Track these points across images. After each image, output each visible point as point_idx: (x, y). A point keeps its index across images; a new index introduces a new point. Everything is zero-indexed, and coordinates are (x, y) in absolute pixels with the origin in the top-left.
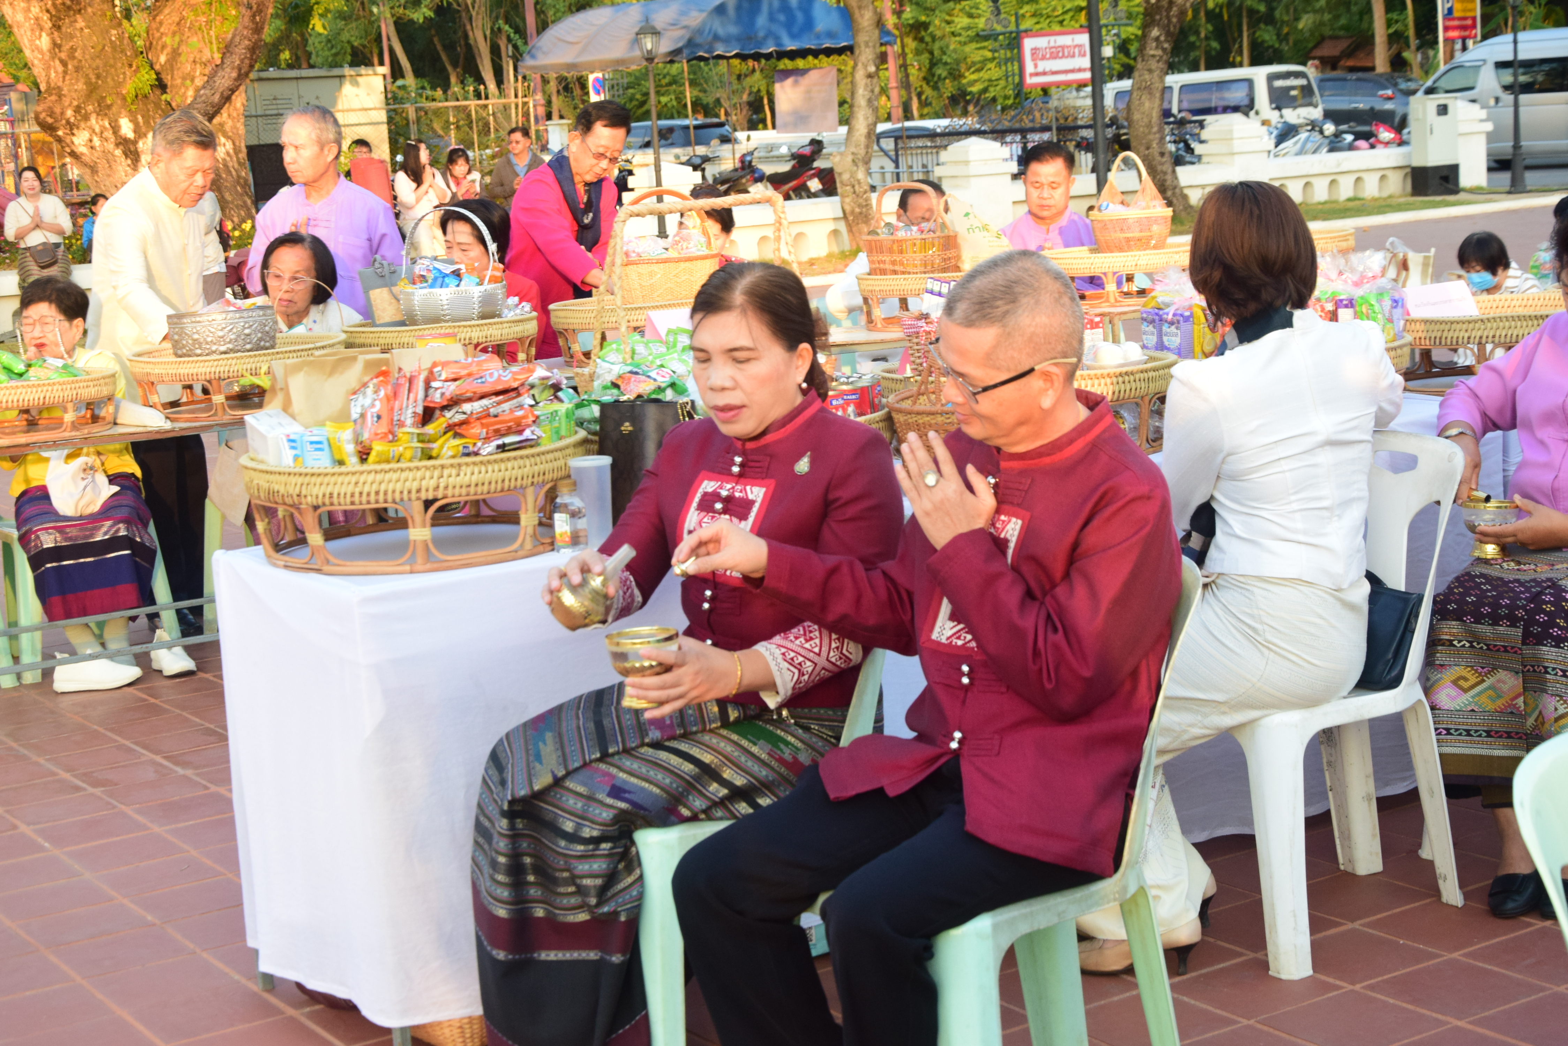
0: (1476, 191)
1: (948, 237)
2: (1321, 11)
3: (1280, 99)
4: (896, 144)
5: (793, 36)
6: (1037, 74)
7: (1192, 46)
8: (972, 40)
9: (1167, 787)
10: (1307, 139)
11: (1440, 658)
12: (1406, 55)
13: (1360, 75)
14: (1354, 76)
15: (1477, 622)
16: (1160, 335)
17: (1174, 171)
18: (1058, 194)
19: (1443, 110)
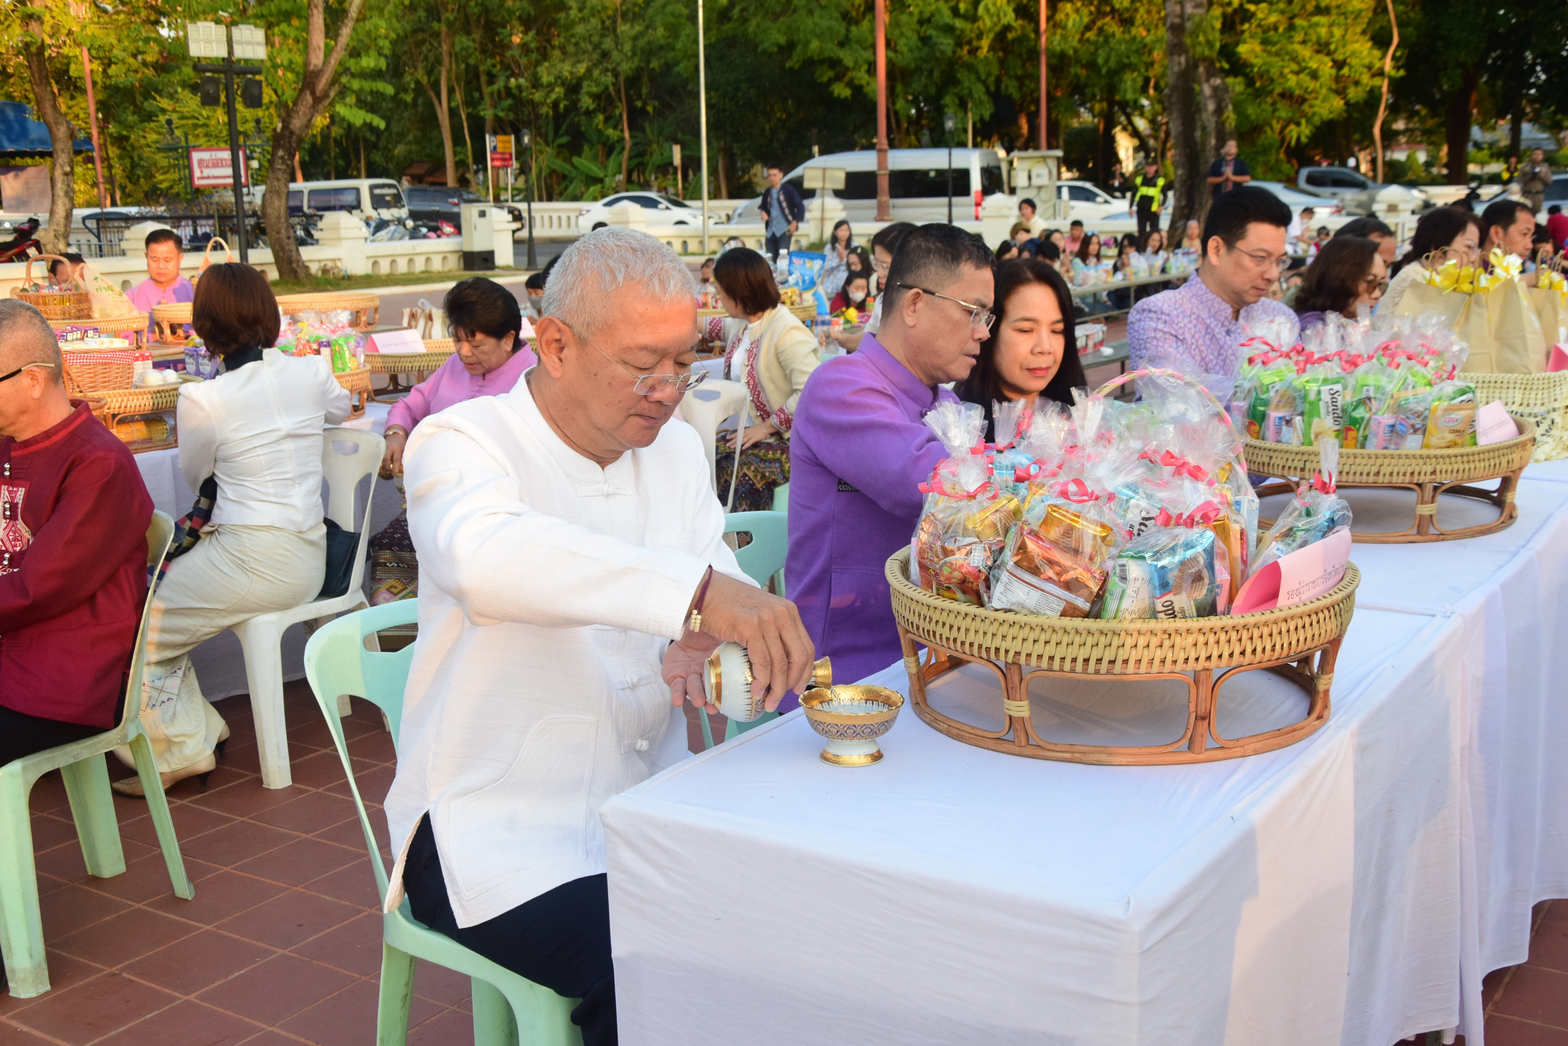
0: (506, 268)
1: (81, 294)
2: (410, 143)
3: (378, 202)
4: (98, 224)
5: (12, 141)
6: (203, 178)
7: (325, 163)
8: (159, 150)
9: (192, 669)
10: (395, 231)
11: (379, 574)
12: (468, 176)
13: (438, 188)
14: (432, 188)
15: (401, 550)
16: (197, 366)
17: (298, 250)
18: (171, 265)
19: (483, 214)
